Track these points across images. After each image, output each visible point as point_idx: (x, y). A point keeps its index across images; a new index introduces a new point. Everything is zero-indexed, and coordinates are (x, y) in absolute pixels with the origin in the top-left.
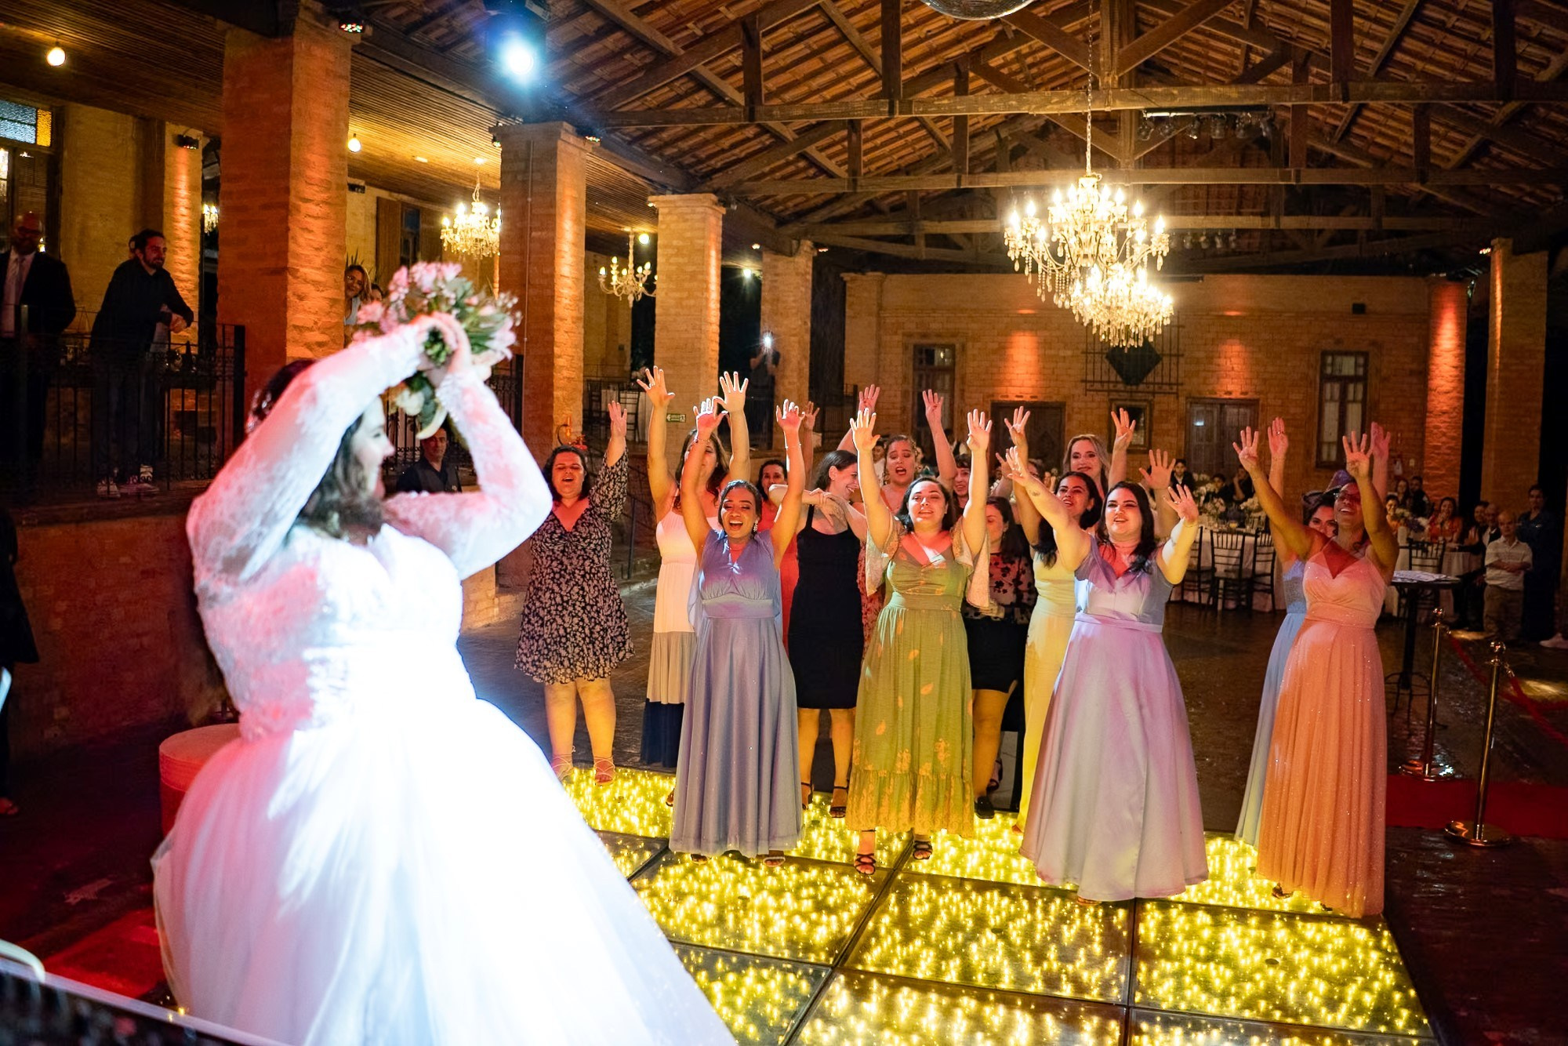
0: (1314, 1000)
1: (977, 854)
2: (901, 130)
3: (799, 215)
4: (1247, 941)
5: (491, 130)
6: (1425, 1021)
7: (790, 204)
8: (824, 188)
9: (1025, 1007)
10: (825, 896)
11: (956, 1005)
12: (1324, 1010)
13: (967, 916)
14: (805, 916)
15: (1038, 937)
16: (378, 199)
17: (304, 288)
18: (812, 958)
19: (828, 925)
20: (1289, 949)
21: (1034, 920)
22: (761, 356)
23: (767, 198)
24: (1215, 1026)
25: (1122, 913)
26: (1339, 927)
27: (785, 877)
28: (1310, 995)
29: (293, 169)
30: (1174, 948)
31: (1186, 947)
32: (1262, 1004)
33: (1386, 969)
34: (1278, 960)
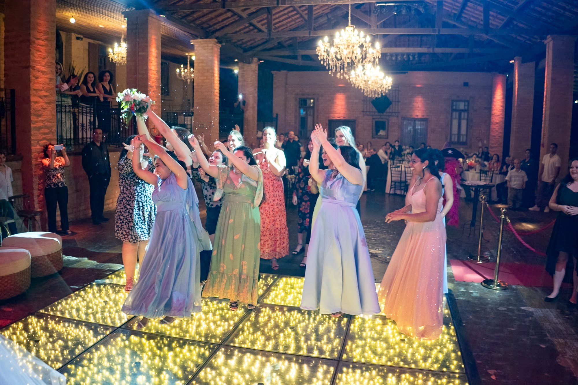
0: (418, 357)
1: (292, 295)
2: (290, 14)
3: (252, 48)
4: (395, 331)
5: (123, 13)
6: (463, 366)
7: (249, 44)
8: (259, 38)
9: (297, 361)
10: (225, 314)
11: (267, 361)
12: (421, 361)
13: (282, 322)
14: (215, 322)
15: (309, 330)
16: (89, 43)
17: (38, 74)
18: (213, 341)
19: (223, 326)
21: (309, 323)
22: (238, 102)
23: (239, 41)
24: (375, 369)
25: (345, 320)
27: (211, 306)
28: (417, 354)
29: (31, 26)
30: (364, 334)
31: (369, 334)
32: (396, 359)
33: (450, 343)
34: (406, 340)
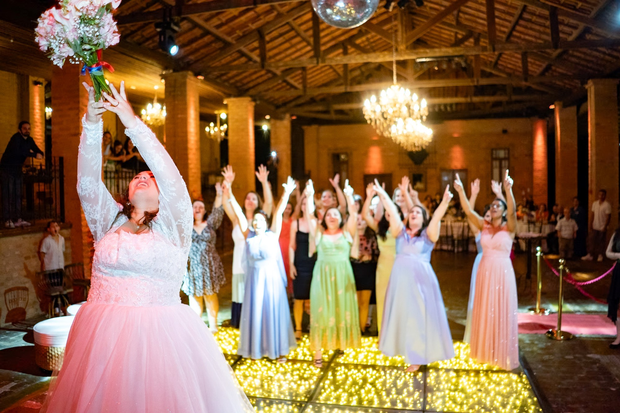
0: (497, 404)
1: (363, 354)
2: (322, 70)
3: (285, 104)
4: (470, 383)
5: (160, 75)
6: (541, 410)
7: (280, 100)
8: (293, 93)
10: (303, 374)
12: (501, 408)
13: (359, 379)
14: (295, 382)
15: (388, 386)
18: (299, 399)
19: (305, 385)
20: (486, 385)
21: (386, 379)
22: (271, 160)
23: (271, 98)
25: (420, 374)
26: (506, 375)
27: (287, 367)
28: (495, 402)
29: (81, 93)
30: (441, 387)
31: (446, 386)
32: (477, 407)
33: (525, 390)
34: (482, 389)
